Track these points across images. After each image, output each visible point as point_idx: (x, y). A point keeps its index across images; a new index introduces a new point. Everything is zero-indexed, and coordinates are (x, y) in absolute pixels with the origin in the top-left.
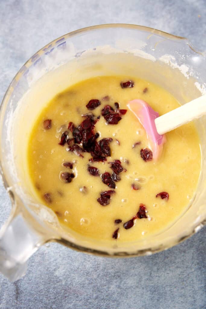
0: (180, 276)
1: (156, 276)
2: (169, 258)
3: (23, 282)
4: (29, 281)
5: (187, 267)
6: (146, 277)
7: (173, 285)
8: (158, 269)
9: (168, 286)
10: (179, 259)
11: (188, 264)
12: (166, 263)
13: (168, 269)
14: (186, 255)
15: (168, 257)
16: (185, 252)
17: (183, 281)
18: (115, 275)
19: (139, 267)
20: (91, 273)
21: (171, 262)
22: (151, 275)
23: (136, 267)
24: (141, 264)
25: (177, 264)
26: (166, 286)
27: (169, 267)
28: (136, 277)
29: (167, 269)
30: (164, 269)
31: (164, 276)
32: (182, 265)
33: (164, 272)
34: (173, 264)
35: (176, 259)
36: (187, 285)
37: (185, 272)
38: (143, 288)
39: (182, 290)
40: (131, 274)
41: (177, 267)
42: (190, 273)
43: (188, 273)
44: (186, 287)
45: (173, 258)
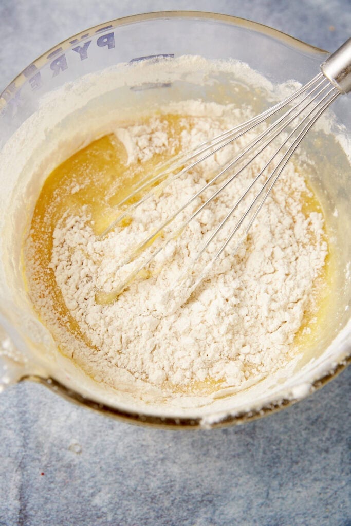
0: (321, 496)
1: (278, 498)
2: (300, 464)
3: (35, 519)
4: (46, 518)
5: (332, 479)
6: (261, 501)
7: (309, 512)
8: (281, 485)
9: (301, 516)
10: (318, 465)
11: (333, 473)
12: (294, 474)
13: (299, 484)
14: (330, 456)
15: (297, 463)
16: (327, 451)
17: (327, 504)
18: (204, 498)
19: (247, 483)
20: (159, 497)
21: (303, 470)
22: (269, 496)
23: (240, 482)
24: (250, 478)
25: (314, 473)
26: (297, 514)
27: (301, 480)
28: (241, 502)
29: (297, 484)
30: (291, 484)
31: (292, 497)
32: (324, 476)
33: (291, 489)
34: (308, 475)
35: (311, 464)
36: (334, 511)
37: (329, 487)
38: (255, 521)
39: (325, 522)
40: (233, 496)
41: (315, 480)
42: (338, 489)
43: (336, 489)
44: (332, 515)
45: (307, 463)
